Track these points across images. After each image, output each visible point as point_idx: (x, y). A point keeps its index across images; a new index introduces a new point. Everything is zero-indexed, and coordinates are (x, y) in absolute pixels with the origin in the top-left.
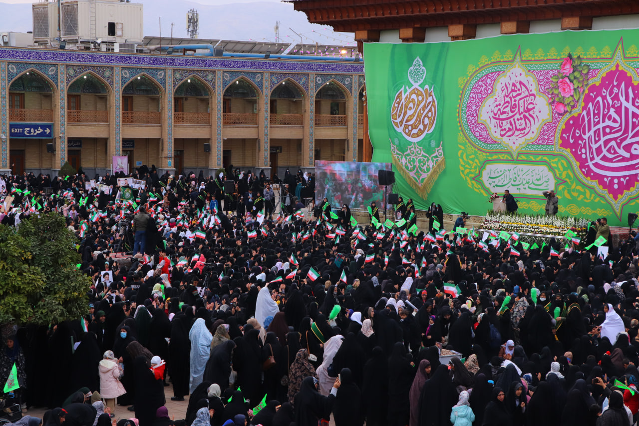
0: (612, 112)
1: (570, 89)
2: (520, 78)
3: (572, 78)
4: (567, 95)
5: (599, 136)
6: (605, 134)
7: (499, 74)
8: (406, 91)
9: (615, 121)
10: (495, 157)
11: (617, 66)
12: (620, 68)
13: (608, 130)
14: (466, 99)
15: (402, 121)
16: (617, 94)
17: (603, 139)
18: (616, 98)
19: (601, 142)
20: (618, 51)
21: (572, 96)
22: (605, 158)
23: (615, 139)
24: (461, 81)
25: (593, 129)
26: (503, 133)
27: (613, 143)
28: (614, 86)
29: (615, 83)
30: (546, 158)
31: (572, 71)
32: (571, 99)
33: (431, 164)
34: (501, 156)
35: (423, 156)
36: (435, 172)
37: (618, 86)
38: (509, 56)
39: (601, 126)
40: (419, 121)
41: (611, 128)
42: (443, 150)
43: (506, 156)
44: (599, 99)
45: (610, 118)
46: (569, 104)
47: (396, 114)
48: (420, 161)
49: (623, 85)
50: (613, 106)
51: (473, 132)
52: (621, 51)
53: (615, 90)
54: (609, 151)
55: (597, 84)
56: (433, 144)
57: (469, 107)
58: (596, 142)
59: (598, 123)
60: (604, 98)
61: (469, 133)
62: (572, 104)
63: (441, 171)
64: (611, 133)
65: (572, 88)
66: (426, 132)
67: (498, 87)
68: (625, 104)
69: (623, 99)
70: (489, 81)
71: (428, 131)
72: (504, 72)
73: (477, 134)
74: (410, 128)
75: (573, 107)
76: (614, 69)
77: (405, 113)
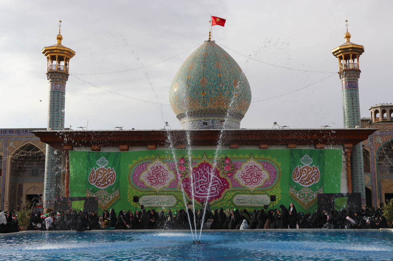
0: (204, 176)
1: (184, 168)
2: (159, 165)
3: (185, 165)
4: (182, 171)
5: (198, 184)
6: (200, 183)
7: (149, 163)
8: (96, 169)
9: (205, 179)
10: (147, 193)
11: (205, 161)
12: (206, 162)
13: (202, 182)
14: (132, 172)
15: (95, 181)
16: (205, 170)
17: (199, 185)
18: (205, 171)
19: (199, 186)
20: (204, 156)
21: (185, 171)
22: (200, 192)
23: (205, 185)
24: (130, 166)
25: (195, 182)
26: (152, 184)
27: (204, 187)
28: (204, 168)
29: (205, 167)
30: (172, 193)
31: (184, 163)
32: (185, 172)
33: (111, 197)
34: (150, 193)
35: (107, 194)
36: (113, 200)
37: (206, 168)
38: (153, 157)
39: (199, 181)
40: (104, 180)
41: (203, 182)
42: (119, 191)
43: (153, 193)
44: (198, 172)
45: (203, 178)
46: (184, 174)
47: (91, 178)
48: (104, 196)
49: (208, 167)
50: (204, 174)
51: (136, 184)
52: (205, 156)
53: (205, 169)
54: (202, 189)
55: (197, 167)
56: (113, 189)
57: (134, 175)
58: (196, 186)
59: (198, 180)
60: (200, 172)
61: (134, 185)
62: (185, 174)
63: (117, 199)
64: (203, 183)
65: (185, 168)
66: (109, 185)
67: (149, 168)
68: (209, 173)
69: (208, 172)
70: (144, 166)
71: (110, 184)
72: (151, 162)
73: (138, 185)
74: (100, 183)
75: (185, 175)
76: (203, 162)
77: (97, 177)
